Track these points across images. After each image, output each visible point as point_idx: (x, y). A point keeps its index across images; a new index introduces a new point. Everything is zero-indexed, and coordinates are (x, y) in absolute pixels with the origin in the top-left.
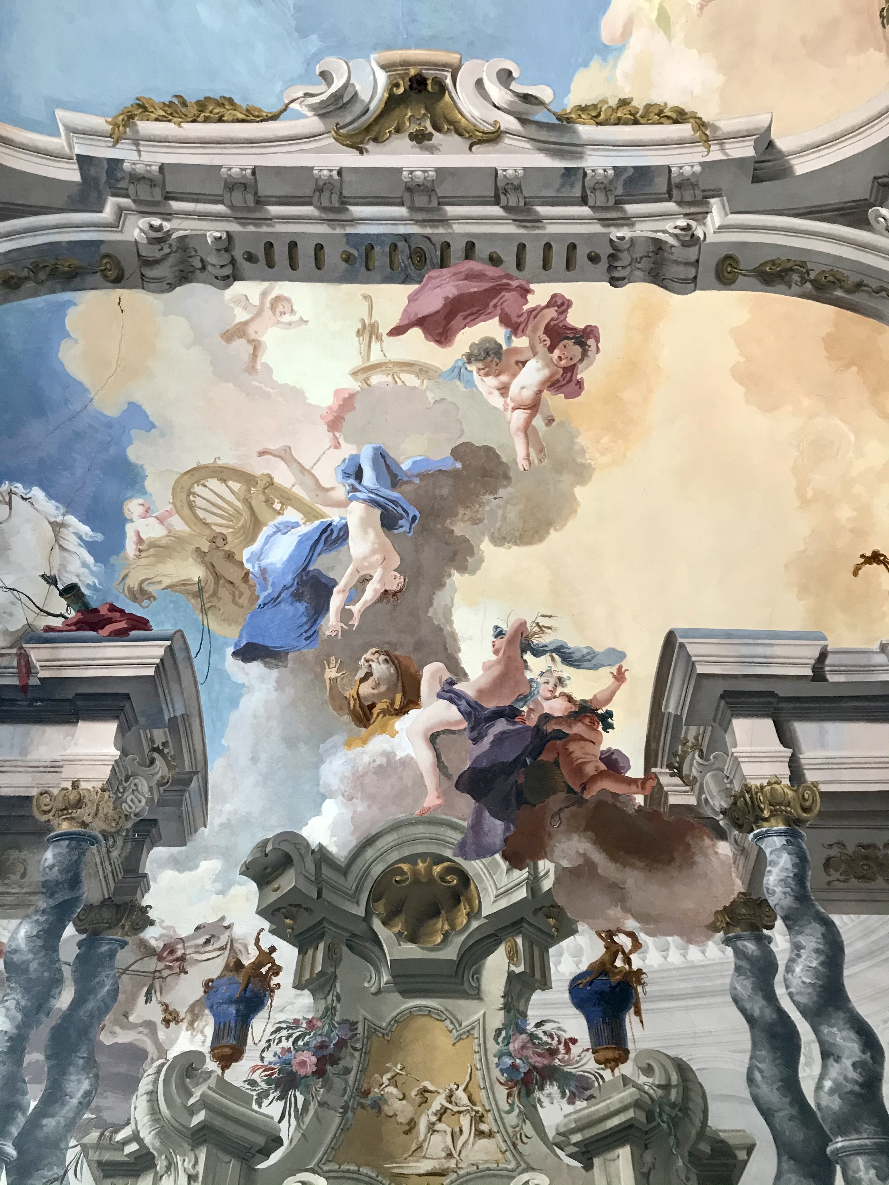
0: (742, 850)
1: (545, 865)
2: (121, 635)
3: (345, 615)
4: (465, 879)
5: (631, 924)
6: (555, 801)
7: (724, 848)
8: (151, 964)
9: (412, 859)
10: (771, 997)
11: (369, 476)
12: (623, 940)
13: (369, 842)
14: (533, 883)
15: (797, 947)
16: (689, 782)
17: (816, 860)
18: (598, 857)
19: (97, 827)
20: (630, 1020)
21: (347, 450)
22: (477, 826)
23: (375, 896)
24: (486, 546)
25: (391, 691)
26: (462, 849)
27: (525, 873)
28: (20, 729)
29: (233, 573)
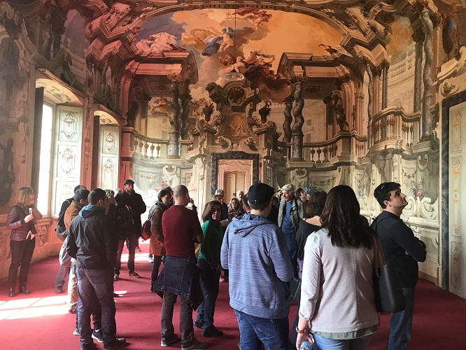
0: (292, 87)
1: (258, 89)
2: (181, 51)
3: (223, 49)
4: (244, 91)
5: (270, 100)
6: (260, 78)
7: (289, 87)
8: (194, 106)
9: (235, 88)
10: (290, 113)
11: (227, 31)
12: (269, 103)
13: (227, 84)
14: (255, 92)
15: (296, 105)
16: (285, 75)
17: (304, 89)
18: (267, 88)
19: (180, 81)
20: (268, 116)
21: (224, 28)
22: (246, 82)
23: (228, 94)
24: (250, 40)
25: (231, 61)
26: (243, 86)
27: (253, 91)
28: (163, 65)
29: (202, 43)
